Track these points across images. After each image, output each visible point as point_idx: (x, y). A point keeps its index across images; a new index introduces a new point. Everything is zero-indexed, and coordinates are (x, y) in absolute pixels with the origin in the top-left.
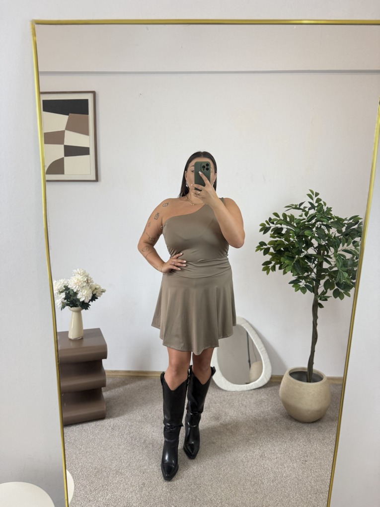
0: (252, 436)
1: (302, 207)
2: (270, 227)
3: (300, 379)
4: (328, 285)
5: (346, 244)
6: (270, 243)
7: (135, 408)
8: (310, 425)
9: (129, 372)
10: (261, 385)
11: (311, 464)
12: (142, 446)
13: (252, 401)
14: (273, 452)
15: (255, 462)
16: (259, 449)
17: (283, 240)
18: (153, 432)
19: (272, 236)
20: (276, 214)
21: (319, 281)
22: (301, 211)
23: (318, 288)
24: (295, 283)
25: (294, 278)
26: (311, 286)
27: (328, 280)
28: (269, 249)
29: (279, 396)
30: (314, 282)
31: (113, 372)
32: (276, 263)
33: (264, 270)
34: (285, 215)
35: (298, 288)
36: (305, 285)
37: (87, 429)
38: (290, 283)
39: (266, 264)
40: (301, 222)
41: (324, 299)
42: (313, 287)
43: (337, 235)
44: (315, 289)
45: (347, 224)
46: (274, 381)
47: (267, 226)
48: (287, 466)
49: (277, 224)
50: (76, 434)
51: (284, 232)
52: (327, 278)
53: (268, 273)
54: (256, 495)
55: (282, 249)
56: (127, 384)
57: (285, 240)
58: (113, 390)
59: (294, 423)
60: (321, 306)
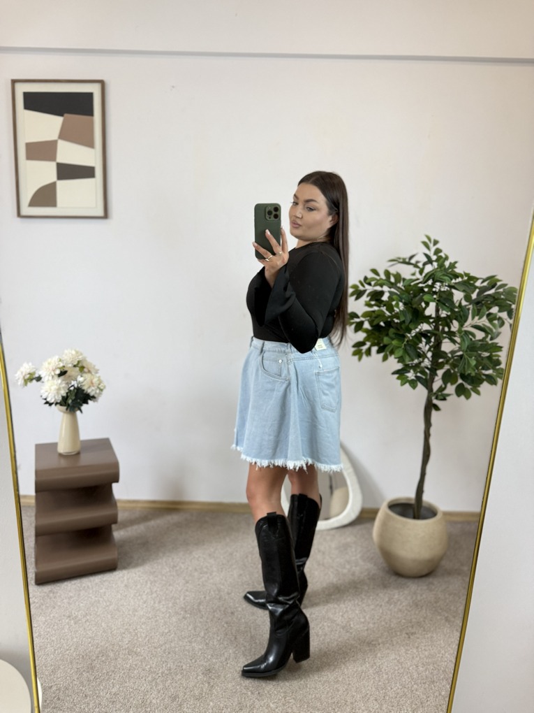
0: (333, 597)
1: (413, 261)
2: (365, 291)
3: (403, 514)
4: (448, 378)
5: (477, 318)
6: (365, 315)
7: (161, 555)
8: (416, 581)
9: (154, 502)
10: (346, 522)
11: (418, 638)
12: (170, 612)
13: (333, 545)
14: (363, 620)
15: (337, 635)
16: (342, 616)
17: (384, 309)
18: (187, 590)
19: (368, 305)
20: (375, 271)
21: (436, 370)
22: (411, 267)
23: (432, 381)
24: (400, 373)
25: (400, 366)
26: (424, 377)
27: (448, 371)
28: (362, 323)
29: (372, 538)
30: (428, 371)
31: (129, 502)
32: (373, 345)
33: (355, 354)
34: (387, 273)
35: (404, 381)
36: (416, 377)
37: (88, 587)
38: (394, 373)
39: (359, 345)
40: (412, 284)
41: (442, 398)
42: (426, 380)
43: (464, 303)
44: (429, 384)
45: (479, 288)
46: (366, 517)
47: (361, 288)
48: (383, 643)
49: (375, 285)
50: (72, 595)
51: (385, 298)
52: (447, 367)
53: (360, 359)
54: (336, 686)
55: (382, 324)
56: (150, 520)
57: (387, 310)
58: (129, 529)
59: (393, 578)
60: (437, 408)
